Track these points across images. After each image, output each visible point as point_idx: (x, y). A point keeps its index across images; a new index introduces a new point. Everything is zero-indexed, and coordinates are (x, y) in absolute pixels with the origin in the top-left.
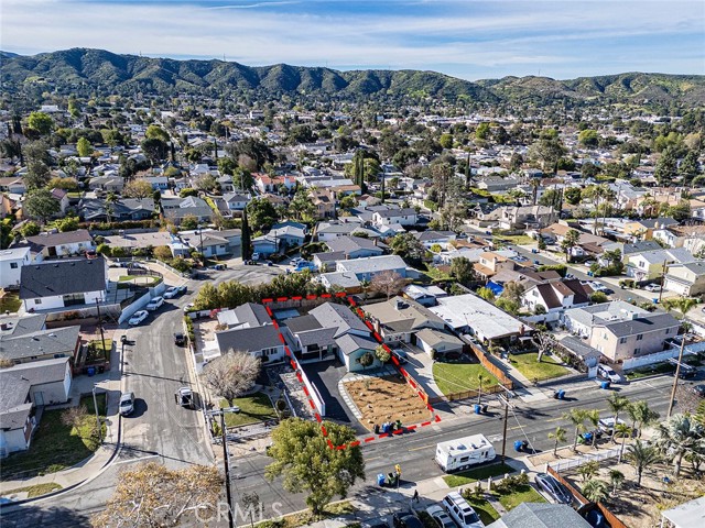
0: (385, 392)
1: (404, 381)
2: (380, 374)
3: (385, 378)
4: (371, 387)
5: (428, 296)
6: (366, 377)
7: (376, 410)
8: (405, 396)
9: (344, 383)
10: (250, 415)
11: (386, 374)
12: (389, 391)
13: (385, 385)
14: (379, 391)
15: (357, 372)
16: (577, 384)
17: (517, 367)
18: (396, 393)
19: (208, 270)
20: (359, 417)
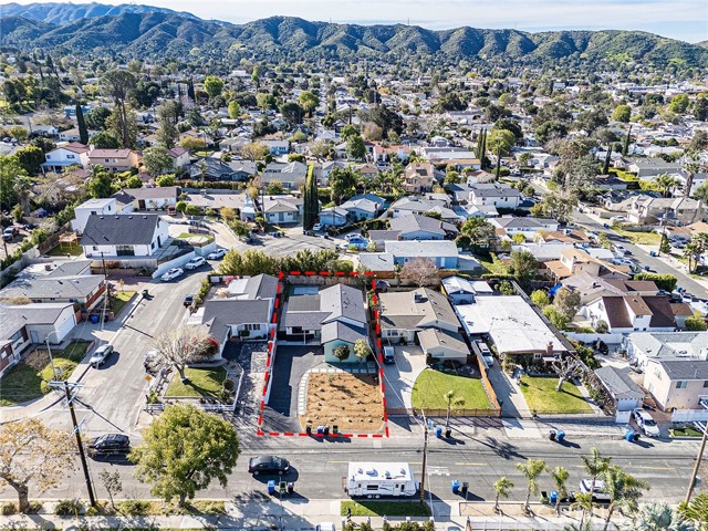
0: (347, 391)
1: (376, 383)
2: (355, 371)
3: (358, 376)
4: (335, 383)
5: (466, 293)
6: (339, 371)
7: (324, 408)
8: (366, 400)
9: (311, 374)
10: (196, 388)
11: (363, 371)
12: (354, 391)
13: (354, 383)
14: (342, 389)
15: (331, 363)
17: (526, 391)
18: (359, 394)
19: (267, 236)
20: (301, 413)
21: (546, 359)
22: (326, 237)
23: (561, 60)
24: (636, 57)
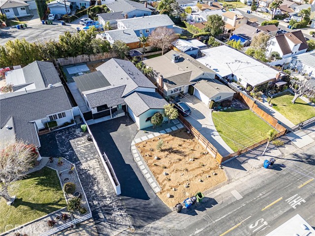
0: (176, 152)
1: (191, 136)
2: (168, 130)
3: (174, 134)
4: (163, 148)
6: (157, 134)
7: (172, 176)
8: (197, 155)
9: (137, 145)
11: (174, 129)
12: (180, 149)
13: (176, 142)
14: (171, 151)
15: (147, 129)
17: (278, 110)
18: (187, 151)
20: (157, 190)
21: (278, 84)
22: (63, 24)
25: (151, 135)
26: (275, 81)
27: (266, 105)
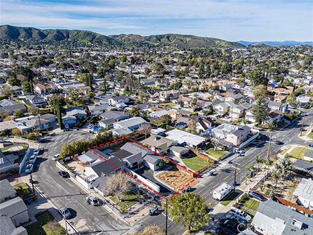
0: (174, 176)
1: (177, 170)
5: (161, 133)
6: (162, 172)
7: (176, 184)
8: (182, 176)
9: (156, 176)
13: (172, 173)
14: (171, 176)
15: (157, 170)
16: (232, 157)
17: (210, 155)
18: (178, 175)
20: (173, 189)
21: (206, 144)
22: (78, 130)
23: (61, 42)
24: (91, 41)
25: (160, 172)
26: (204, 142)
27: (204, 153)
